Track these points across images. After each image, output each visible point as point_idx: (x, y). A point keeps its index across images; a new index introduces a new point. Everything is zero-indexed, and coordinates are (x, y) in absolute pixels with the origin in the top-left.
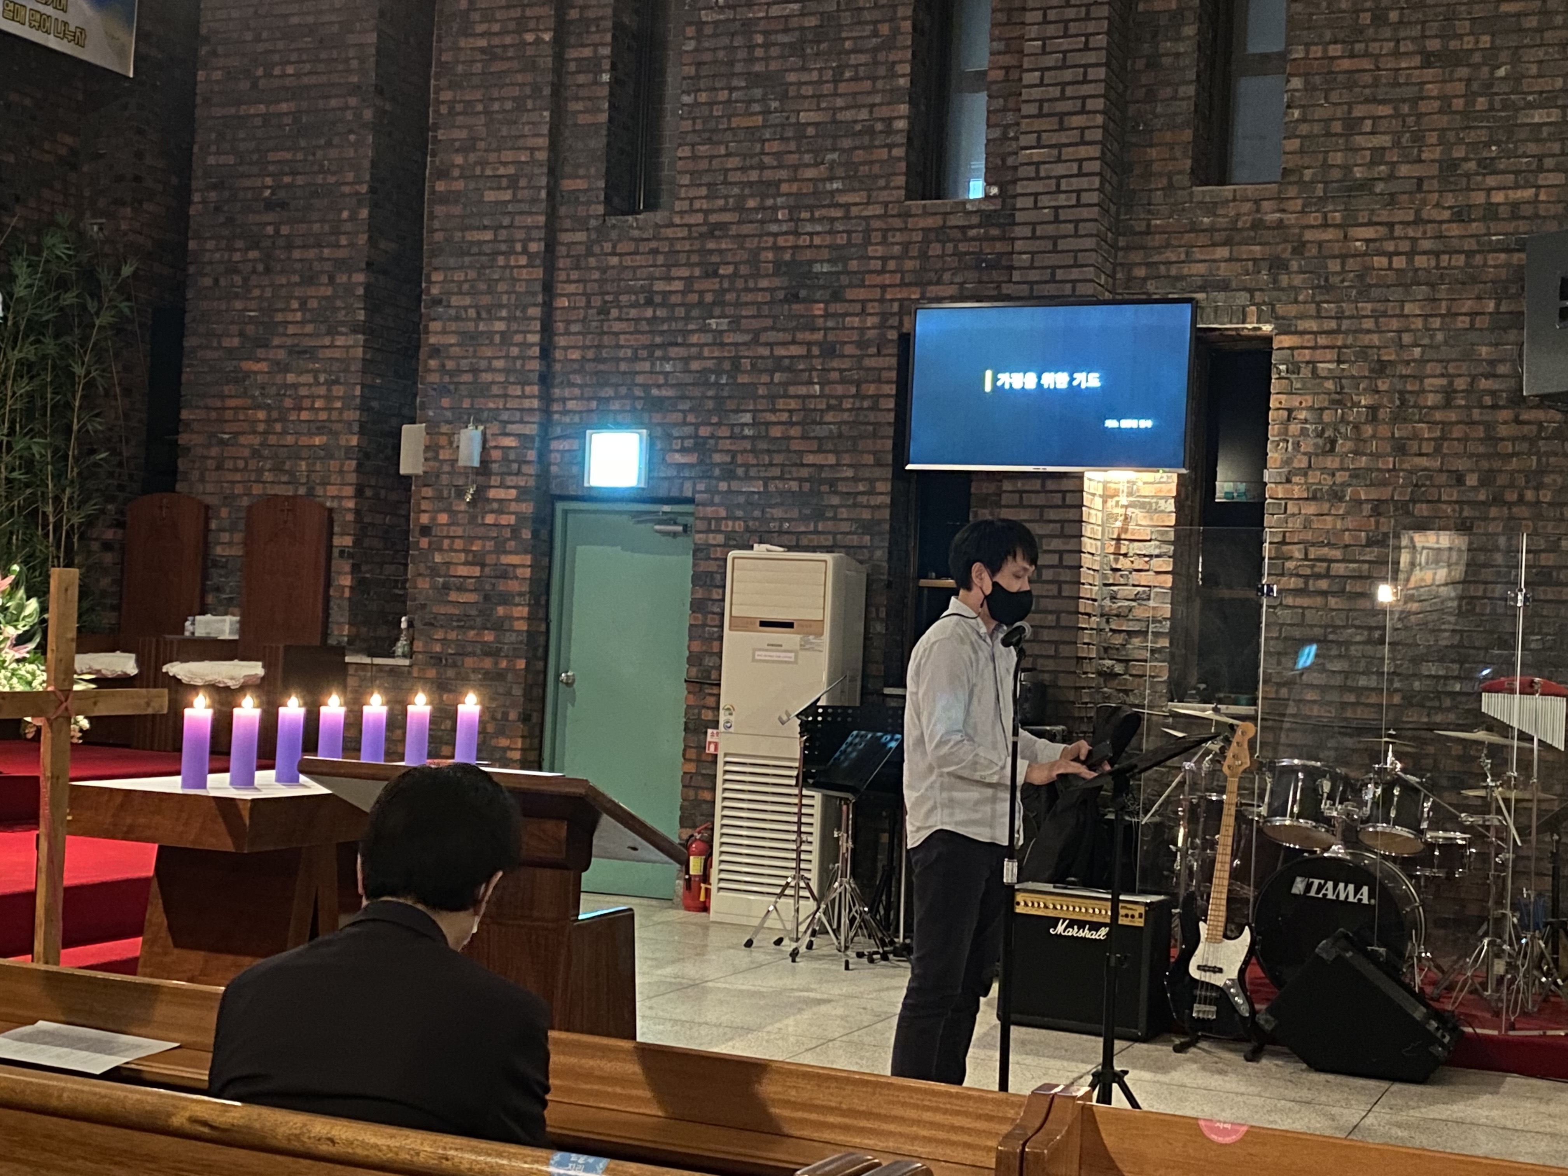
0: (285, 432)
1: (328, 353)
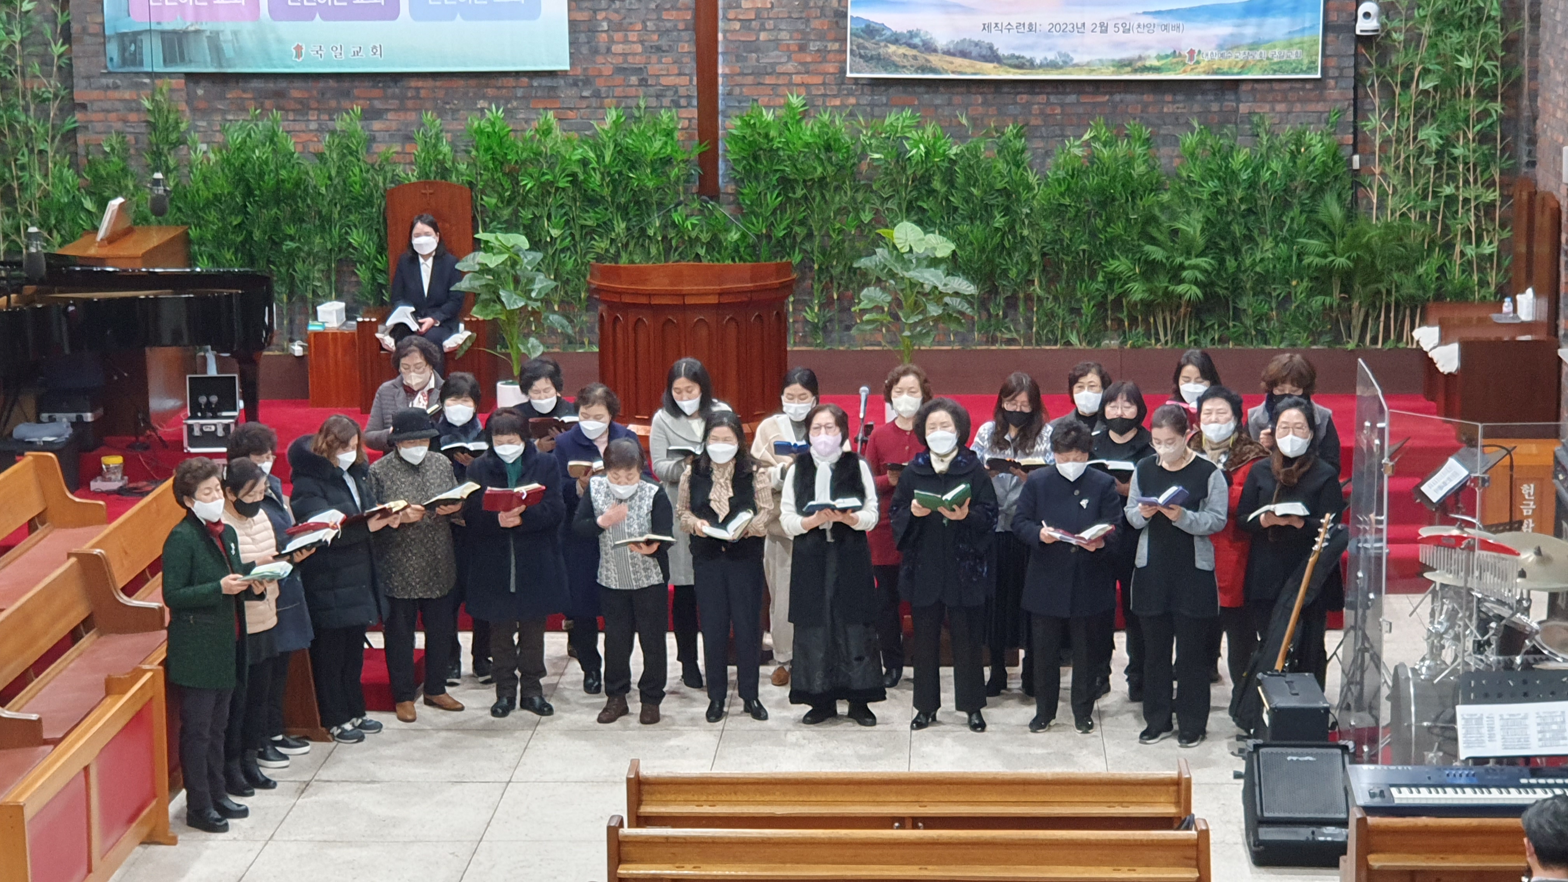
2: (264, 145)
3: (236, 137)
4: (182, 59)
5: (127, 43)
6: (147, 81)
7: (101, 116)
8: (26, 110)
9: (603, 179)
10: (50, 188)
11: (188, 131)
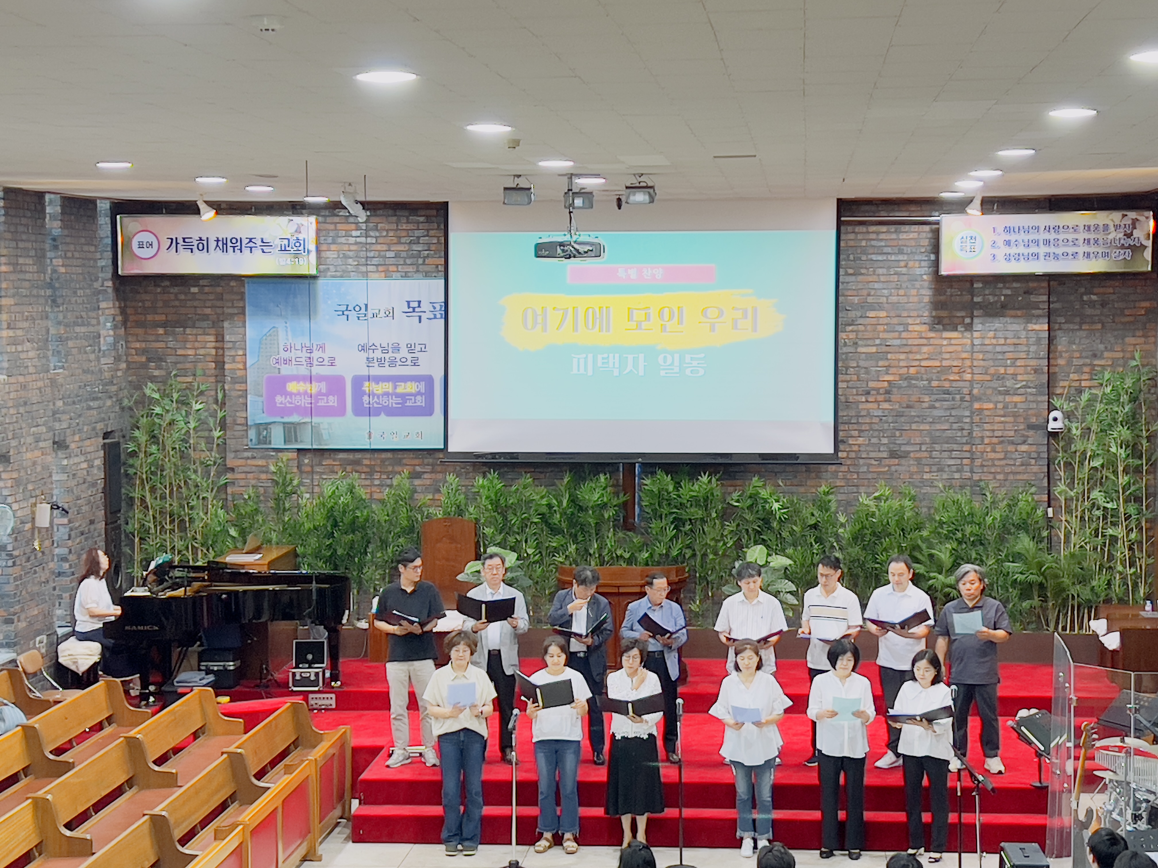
2: (346, 494)
3: (328, 490)
4: (296, 441)
5: (261, 430)
6: (273, 454)
7: (243, 476)
8: (195, 472)
9: (561, 517)
10: (209, 521)
11: (298, 486)
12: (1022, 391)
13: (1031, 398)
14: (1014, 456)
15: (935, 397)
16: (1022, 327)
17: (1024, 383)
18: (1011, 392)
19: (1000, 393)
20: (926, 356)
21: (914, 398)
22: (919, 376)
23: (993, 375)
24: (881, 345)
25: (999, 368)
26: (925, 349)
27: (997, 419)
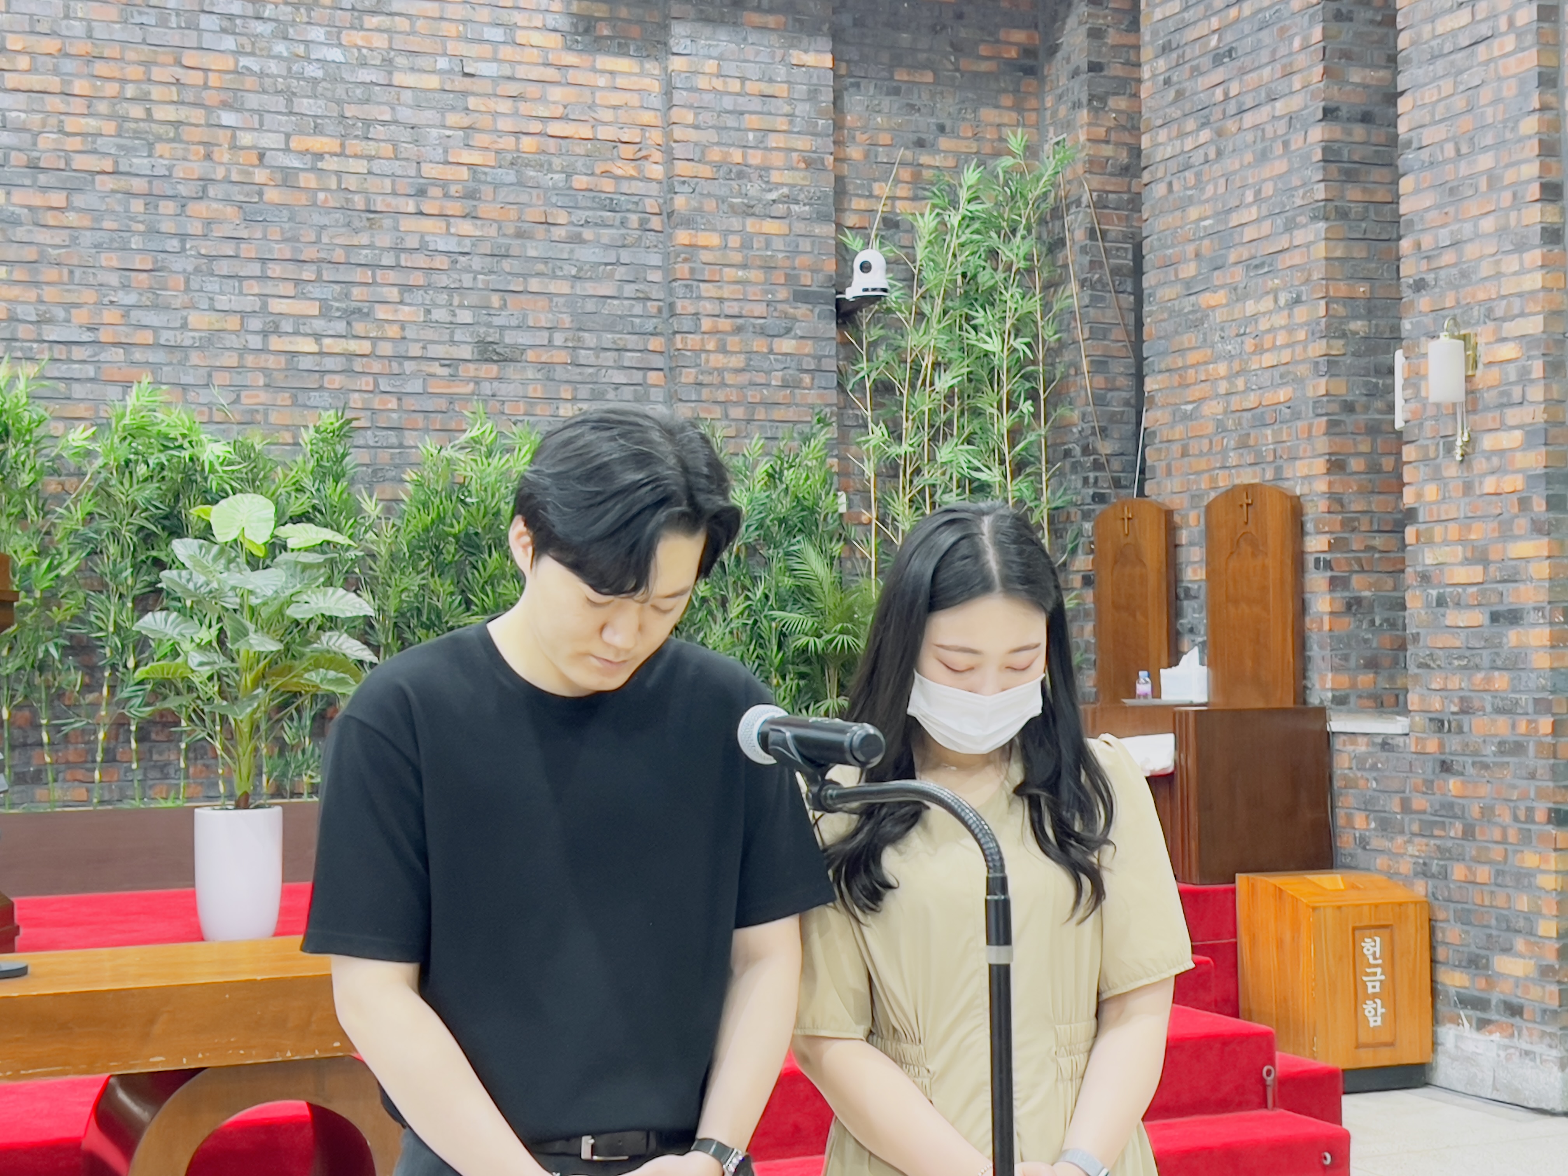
0: (1248, 389)
1: (1288, 260)
12: (781, 209)
13: (800, 227)
14: (766, 365)
15: (582, 215)
16: (779, 53)
17: (785, 190)
18: (757, 210)
19: (734, 210)
20: (559, 111)
21: (534, 214)
22: (543, 158)
23: (718, 166)
24: (451, 71)
25: (732, 150)
26: (556, 94)
27: (729, 273)
